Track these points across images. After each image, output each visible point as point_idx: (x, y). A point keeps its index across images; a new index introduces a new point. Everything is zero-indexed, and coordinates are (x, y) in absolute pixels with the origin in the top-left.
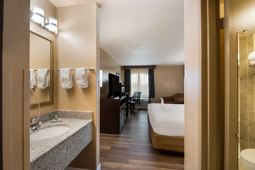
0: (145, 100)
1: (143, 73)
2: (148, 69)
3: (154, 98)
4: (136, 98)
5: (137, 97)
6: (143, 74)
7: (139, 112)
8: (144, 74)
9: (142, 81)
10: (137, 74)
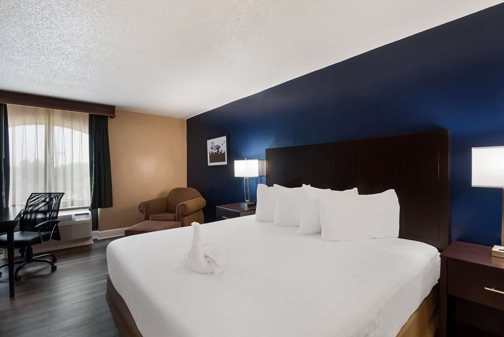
0: (78, 219)
1: (67, 127)
2: (87, 114)
3: (111, 205)
4: (40, 216)
5: (44, 212)
6: (68, 131)
7: (54, 269)
8: (72, 128)
9: (64, 154)
10: (42, 128)
